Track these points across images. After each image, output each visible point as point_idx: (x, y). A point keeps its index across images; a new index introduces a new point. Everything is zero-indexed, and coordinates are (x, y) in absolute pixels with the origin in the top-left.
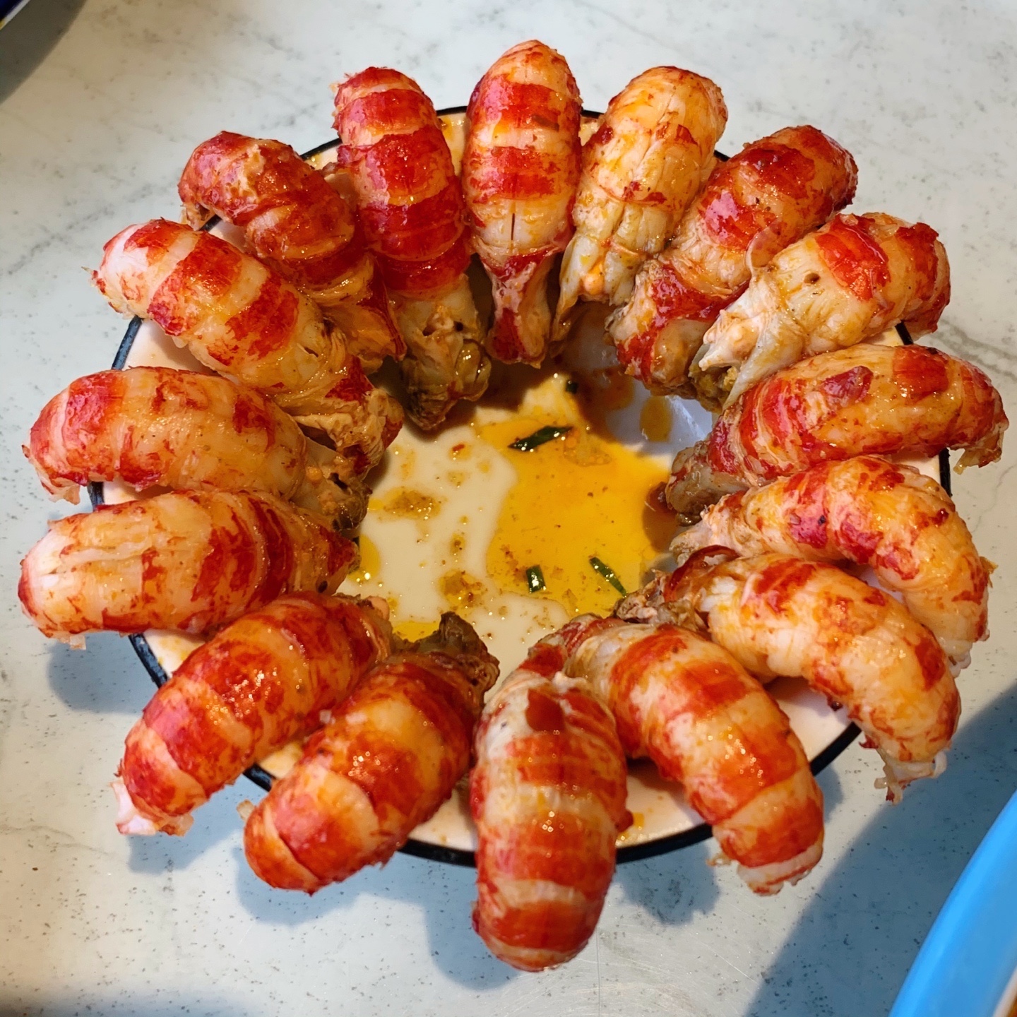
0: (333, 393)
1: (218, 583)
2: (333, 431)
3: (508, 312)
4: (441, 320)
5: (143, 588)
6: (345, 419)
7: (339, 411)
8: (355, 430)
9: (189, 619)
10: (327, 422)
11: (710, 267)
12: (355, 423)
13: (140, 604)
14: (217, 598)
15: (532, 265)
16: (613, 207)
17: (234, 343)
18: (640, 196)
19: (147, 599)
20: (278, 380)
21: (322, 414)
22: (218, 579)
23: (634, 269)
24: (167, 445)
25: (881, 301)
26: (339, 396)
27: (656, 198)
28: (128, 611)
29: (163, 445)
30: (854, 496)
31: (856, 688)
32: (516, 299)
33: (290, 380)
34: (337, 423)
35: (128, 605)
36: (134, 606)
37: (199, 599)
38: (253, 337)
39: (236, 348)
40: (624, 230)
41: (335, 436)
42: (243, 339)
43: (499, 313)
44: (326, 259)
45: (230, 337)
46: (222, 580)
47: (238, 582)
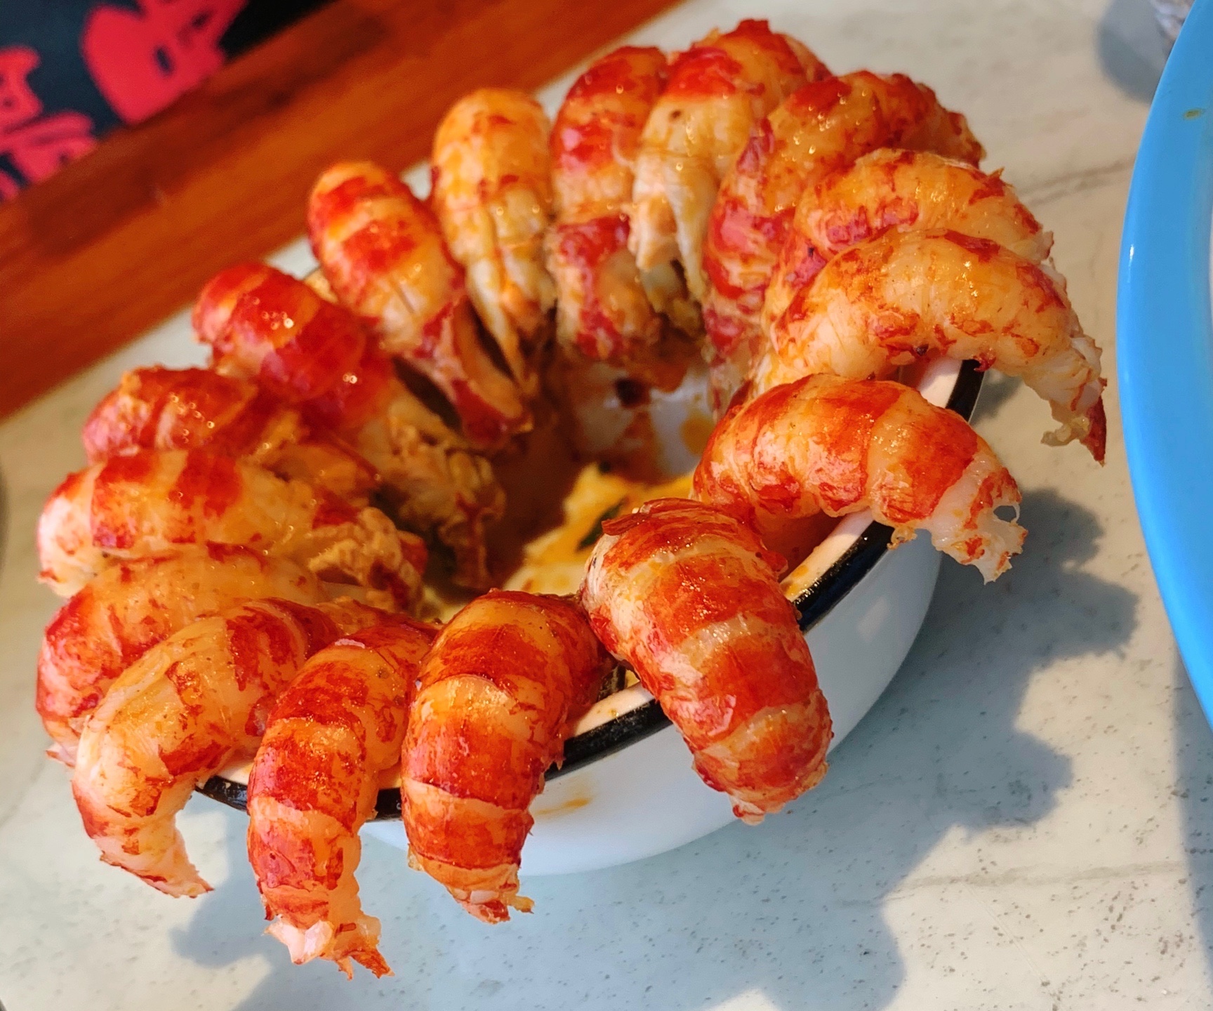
0: (316, 523)
1: (258, 662)
2: (343, 563)
3: (458, 385)
4: (401, 433)
5: (184, 703)
6: (348, 545)
7: (336, 539)
8: (365, 551)
9: (252, 716)
10: (331, 556)
11: (597, 197)
12: (360, 544)
13: (190, 721)
14: (267, 679)
15: (446, 323)
16: (479, 220)
17: (186, 514)
18: (492, 188)
19: (195, 710)
20: (251, 534)
21: (322, 551)
22: (256, 657)
23: (538, 258)
24: (154, 603)
25: (747, 86)
26: (326, 523)
27: (508, 180)
28: (183, 735)
29: (150, 606)
30: (820, 207)
31: (918, 311)
32: (454, 364)
33: (264, 529)
34: (342, 552)
35: (178, 728)
36: (185, 727)
37: (248, 685)
38: (199, 501)
39: (190, 520)
40: (503, 231)
41: (350, 568)
42: (192, 507)
43: (452, 394)
44: (241, 419)
45: (177, 511)
46: (260, 656)
47: (280, 654)
